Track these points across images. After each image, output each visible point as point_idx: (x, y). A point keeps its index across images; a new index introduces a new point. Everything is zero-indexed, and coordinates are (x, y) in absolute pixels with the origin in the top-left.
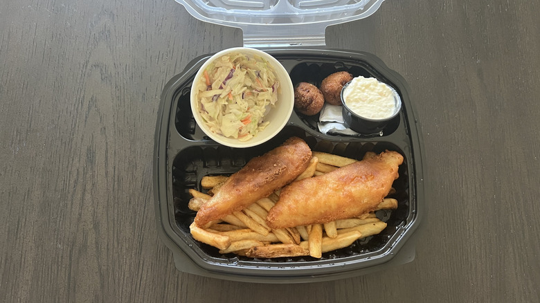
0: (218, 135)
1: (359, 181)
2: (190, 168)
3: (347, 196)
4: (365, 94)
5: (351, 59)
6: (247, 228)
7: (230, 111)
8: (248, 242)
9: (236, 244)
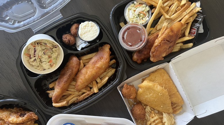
0: (44, 71)
1: (99, 61)
2: (43, 84)
3: (97, 68)
4: (86, 29)
5: (74, 18)
6: (71, 94)
7: (43, 61)
8: (74, 99)
9: (70, 101)
